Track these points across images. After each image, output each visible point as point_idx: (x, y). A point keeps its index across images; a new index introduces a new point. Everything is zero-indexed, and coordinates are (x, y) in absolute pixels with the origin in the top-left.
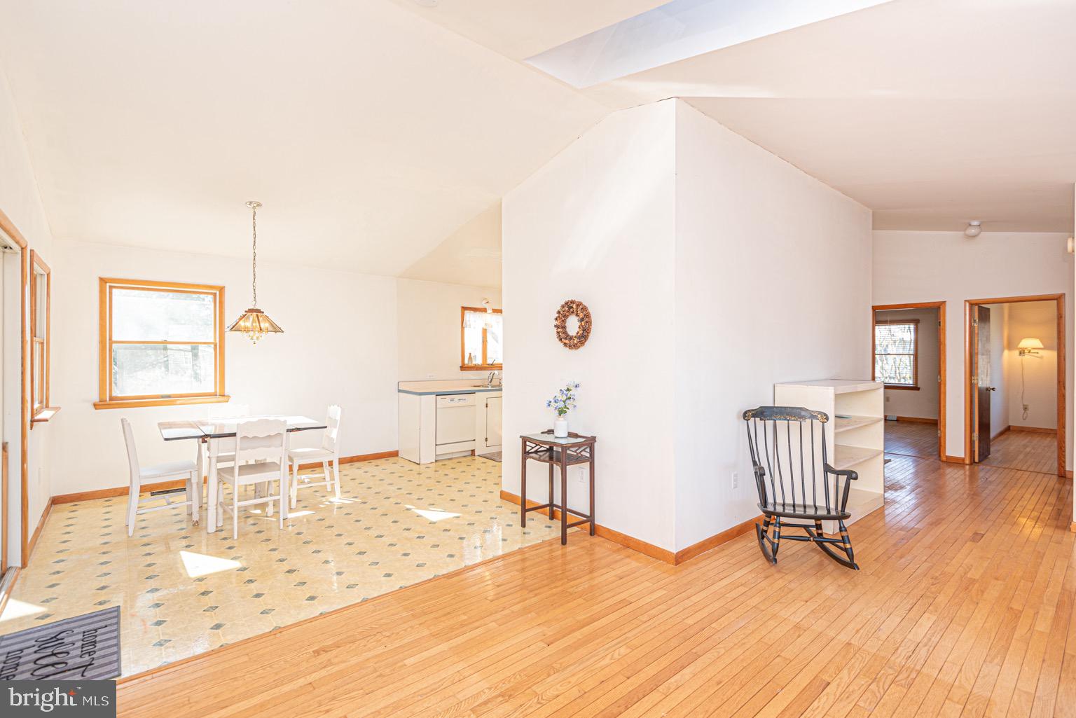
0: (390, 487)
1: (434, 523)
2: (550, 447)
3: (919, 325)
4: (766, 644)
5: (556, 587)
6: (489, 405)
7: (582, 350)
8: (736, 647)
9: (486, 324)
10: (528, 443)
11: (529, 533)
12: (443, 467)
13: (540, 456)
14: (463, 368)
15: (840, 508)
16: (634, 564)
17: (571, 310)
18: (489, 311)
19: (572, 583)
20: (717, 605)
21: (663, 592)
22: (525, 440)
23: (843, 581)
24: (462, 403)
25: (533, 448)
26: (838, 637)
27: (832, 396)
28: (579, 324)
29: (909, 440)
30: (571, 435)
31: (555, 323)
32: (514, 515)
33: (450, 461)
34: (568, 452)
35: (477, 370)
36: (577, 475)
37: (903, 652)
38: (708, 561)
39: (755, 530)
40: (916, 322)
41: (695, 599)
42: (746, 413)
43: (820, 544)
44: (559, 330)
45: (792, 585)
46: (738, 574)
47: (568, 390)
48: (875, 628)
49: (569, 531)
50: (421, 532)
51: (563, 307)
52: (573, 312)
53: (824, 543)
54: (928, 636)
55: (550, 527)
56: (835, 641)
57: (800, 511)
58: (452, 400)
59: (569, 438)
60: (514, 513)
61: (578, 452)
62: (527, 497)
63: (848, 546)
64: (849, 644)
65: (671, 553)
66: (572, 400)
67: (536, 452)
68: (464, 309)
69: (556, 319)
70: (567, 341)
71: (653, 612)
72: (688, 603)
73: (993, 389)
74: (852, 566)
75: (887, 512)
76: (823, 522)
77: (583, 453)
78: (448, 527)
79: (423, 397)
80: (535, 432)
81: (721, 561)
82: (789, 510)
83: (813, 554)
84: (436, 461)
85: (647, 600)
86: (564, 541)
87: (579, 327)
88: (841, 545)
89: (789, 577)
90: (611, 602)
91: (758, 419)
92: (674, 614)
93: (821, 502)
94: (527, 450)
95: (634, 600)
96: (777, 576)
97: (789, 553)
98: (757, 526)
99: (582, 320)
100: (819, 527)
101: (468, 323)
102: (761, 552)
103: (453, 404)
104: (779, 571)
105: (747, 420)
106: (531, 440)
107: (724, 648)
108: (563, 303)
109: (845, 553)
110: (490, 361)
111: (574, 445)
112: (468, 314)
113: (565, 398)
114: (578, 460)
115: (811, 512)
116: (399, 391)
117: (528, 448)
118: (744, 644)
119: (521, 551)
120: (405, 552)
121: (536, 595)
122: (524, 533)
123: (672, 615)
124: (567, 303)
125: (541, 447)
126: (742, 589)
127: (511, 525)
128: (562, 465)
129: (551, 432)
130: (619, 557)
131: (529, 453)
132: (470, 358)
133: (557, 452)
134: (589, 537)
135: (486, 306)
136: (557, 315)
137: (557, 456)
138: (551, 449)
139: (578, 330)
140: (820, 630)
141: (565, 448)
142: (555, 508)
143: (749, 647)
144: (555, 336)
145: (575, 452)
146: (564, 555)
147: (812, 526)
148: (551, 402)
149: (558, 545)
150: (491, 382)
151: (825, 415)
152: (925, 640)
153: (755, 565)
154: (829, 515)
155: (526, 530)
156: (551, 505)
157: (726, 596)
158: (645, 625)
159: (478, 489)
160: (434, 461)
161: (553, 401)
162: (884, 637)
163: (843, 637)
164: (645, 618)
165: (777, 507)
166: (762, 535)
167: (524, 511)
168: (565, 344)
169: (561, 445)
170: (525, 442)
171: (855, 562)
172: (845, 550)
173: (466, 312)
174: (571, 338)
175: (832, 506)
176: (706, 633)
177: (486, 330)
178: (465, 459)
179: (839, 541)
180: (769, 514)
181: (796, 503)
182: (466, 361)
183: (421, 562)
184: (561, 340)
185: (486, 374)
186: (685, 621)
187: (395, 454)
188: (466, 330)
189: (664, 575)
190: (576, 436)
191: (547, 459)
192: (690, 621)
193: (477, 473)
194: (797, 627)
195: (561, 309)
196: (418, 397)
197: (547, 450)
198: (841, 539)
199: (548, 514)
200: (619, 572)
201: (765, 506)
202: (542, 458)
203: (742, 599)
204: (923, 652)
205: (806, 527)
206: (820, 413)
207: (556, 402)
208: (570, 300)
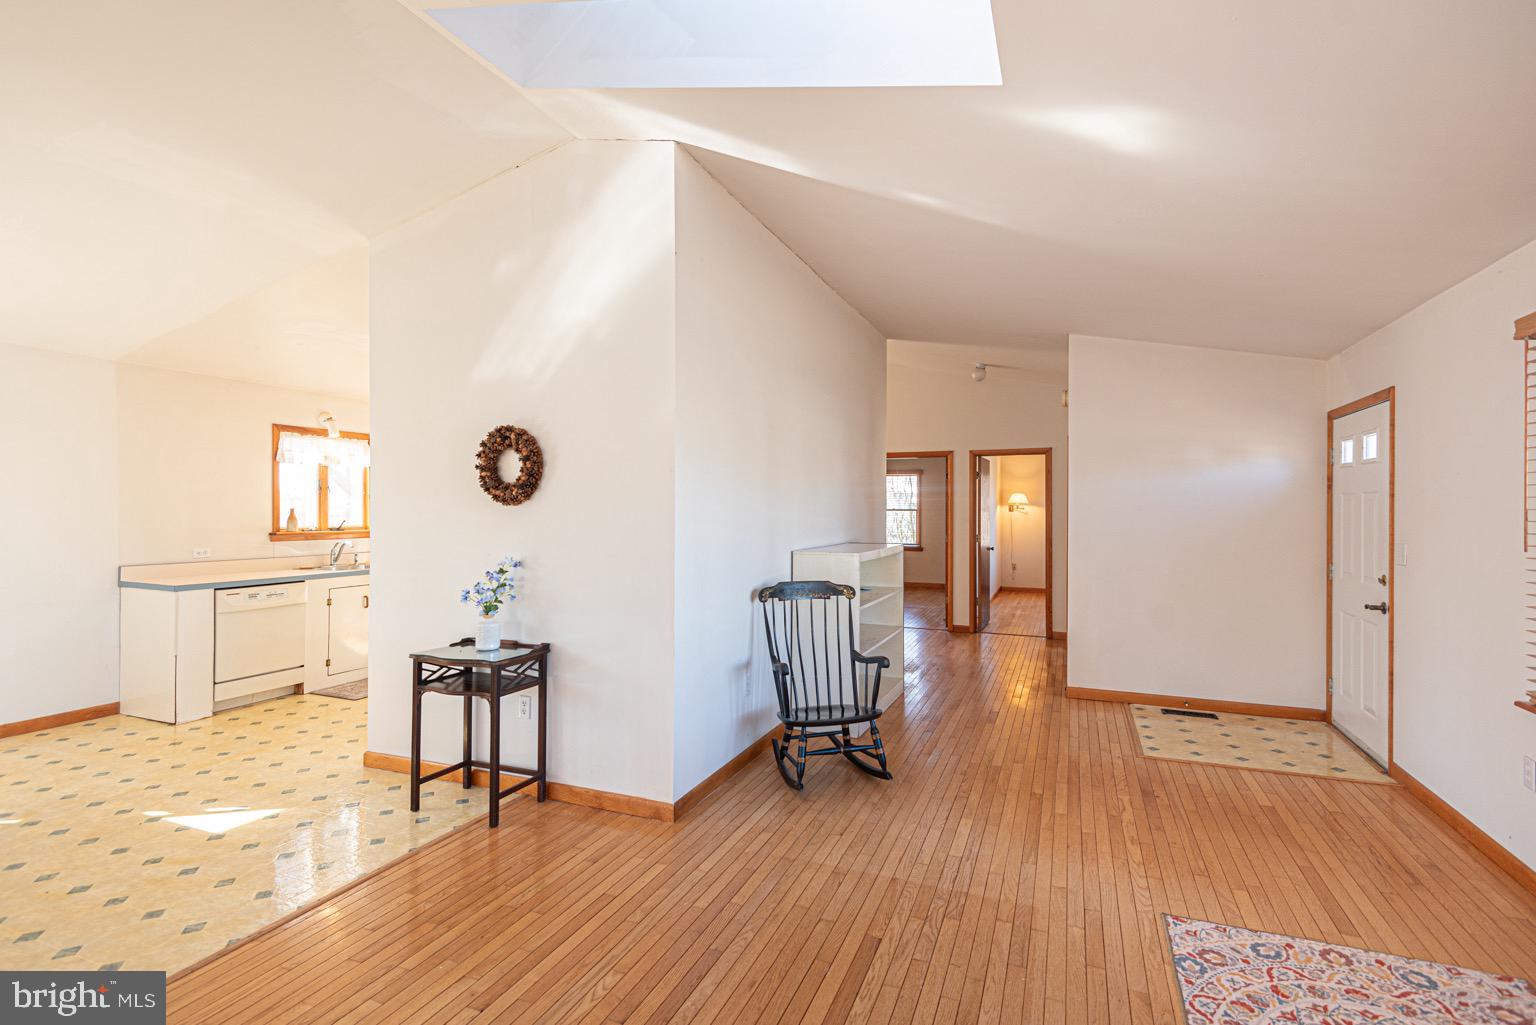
0: (103, 780)
1: (219, 837)
2: (466, 669)
3: (924, 477)
4: (802, 907)
5: (487, 904)
6: (333, 602)
7: (527, 507)
8: (768, 922)
9: (326, 457)
10: (424, 666)
11: (426, 820)
12: (233, 722)
13: (448, 685)
14: (275, 535)
15: (870, 705)
16: (615, 833)
17: (507, 442)
18: (334, 434)
19: (514, 891)
20: (737, 867)
21: (660, 868)
22: (418, 662)
23: (875, 798)
24: (275, 601)
25: (434, 672)
26: (883, 873)
27: (857, 565)
28: (521, 464)
29: (915, 610)
30: (505, 645)
31: (478, 462)
32: (394, 793)
33: (248, 710)
34: (503, 673)
35: (307, 539)
36: (518, 709)
37: (949, 874)
38: (717, 806)
39: (772, 747)
40: (920, 472)
41: (704, 867)
42: (762, 592)
43: (848, 754)
44: (483, 474)
45: (822, 817)
46: (758, 815)
47: (502, 571)
48: (917, 851)
49: (502, 802)
50: (188, 861)
51: (491, 435)
52: (510, 446)
53: (854, 753)
54: (968, 847)
55: (464, 801)
56: (880, 880)
57: (825, 716)
58: (252, 596)
59: (501, 650)
60: (394, 788)
61: (520, 671)
62: (423, 757)
63: (881, 751)
64: (894, 880)
65: (667, 804)
66: (507, 588)
67: (441, 679)
68: (278, 428)
69: (479, 455)
70: (498, 493)
71: (649, 903)
72: (697, 875)
73: (992, 549)
74: (885, 775)
75: (907, 700)
76: (851, 726)
77: (529, 672)
78: (252, 839)
79: (180, 593)
80: (438, 644)
81: (734, 802)
82: (813, 717)
83: (840, 768)
84: (215, 714)
85: (638, 886)
86: (494, 819)
87: (522, 471)
88: (873, 751)
89: (818, 806)
90: (582, 905)
91: (776, 600)
92: (679, 898)
93: (849, 700)
94: (423, 678)
95: (619, 891)
96: (804, 807)
97: (814, 772)
98: (774, 743)
99: (525, 459)
100: (846, 732)
101: (287, 455)
102: (781, 778)
103: (254, 603)
104: (805, 800)
105: (764, 602)
106: (431, 660)
107: (752, 930)
108: (492, 430)
109: (877, 761)
110: (333, 523)
111: (512, 661)
112: (287, 441)
113: (495, 584)
114: (520, 684)
115: (837, 715)
116: (121, 584)
117: (425, 675)
118: (777, 915)
119: (413, 854)
120: (149, 910)
121: (450, 928)
122: (417, 822)
123: (676, 900)
124: (499, 431)
125: (450, 669)
126: (765, 837)
127: (391, 812)
128: (492, 697)
129: (468, 642)
130: (589, 828)
131: (426, 682)
132: (292, 518)
133: (479, 674)
134: (535, 806)
135: (327, 425)
136: (481, 449)
137: (478, 682)
138: (467, 672)
139: (520, 474)
140: (861, 870)
141: (498, 667)
142: (473, 768)
143: (782, 918)
144: (478, 483)
145: (515, 671)
146: (493, 846)
147: (839, 732)
148: (468, 593)
149: (485, 829)
150: (336, 560)
151: (852, 589)
152: (967, 852)
153: (776, 797)
154: (858, 717)
155: (421, 814)
156: (467, 762)
157: (747, 851)
158: (639, 928)
159: (313, 755)
160: (211, 714)
161: (472, 591)
162: (927, 861)
163: (887, 873)
164: (638, 916)
165: (799, 714)
166: (781, 754)
167: (417, 781)
168: (496, 497)
169: (490, 664)
170: (420, 664)
171: (888, 770)
172: (876, 757)
173: (282, 434)
174: (508, 487)
175: (861, 703)
176: (726, 915)
177: (326, 467)
178: (281, 703)
179: (870, 747)
180: (790, 725)
181: (821, 704)
182: (283, 524)
183: (192, 923)
184: (487, 490)
185: (327, 546)
186: (696, 905)
187: (113, 710)
188: (282, 467)
189: (661, 840)
190: (516, 645)
191: (461, 689)
192: (702, 904)
193: (307, 725)
194: (835, 872)
195: (489, 440)
196: (172, 594)
197: (461, 673)
198: (872, 743)
199: (461, 779)
200: (588, 852)
201: (788, 716)
202: (451, 688)
203: (765, 851)
204: (967, 868)
205: (831, 735)
206: (846, 587)
207: (478, 592)
208: (505, 425)
